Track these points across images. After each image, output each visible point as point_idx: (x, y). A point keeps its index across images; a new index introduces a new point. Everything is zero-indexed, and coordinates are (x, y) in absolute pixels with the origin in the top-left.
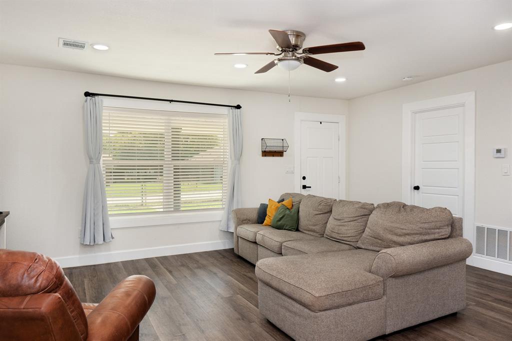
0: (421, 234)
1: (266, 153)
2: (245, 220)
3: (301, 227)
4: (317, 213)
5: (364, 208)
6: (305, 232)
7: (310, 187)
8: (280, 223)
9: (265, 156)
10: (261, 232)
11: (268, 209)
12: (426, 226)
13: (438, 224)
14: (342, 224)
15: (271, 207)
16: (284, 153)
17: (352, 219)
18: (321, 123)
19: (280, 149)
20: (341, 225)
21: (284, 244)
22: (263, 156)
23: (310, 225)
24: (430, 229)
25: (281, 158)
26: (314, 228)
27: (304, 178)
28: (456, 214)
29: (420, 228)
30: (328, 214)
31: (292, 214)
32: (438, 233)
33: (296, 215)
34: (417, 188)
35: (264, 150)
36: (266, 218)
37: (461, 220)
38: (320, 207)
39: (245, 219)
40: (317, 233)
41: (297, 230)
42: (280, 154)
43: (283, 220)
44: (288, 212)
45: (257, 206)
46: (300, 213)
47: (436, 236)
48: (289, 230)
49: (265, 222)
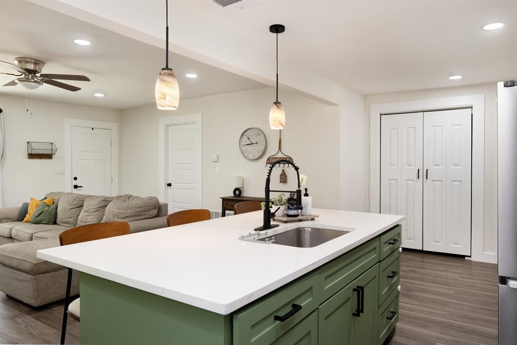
0: (136, 216)
1: (32, 156)
2: (5, 219)
3: (58, 221)
4: (72, 207)
5: (106, 201)
6: (61, 224)
7: (82, 187)
8: (38, 218)
9: (32, 158)
10: (16, 228)
11: (29, 208)
12: (139, 209)
13: (147, 208)
14: (89, 214)
15: (32, 206)
16: (53, 155)
17: (95, 210)
18: (93, 129)
19: (49, 152)
20: (88, 216)
21: (35, 235)
22: (29, 158)
23: (65, 218)
24: (141, 212)
25: (50, 160)
26: (69, 220)
27: (75, 179)
28: (162, 201)
29: (136, 211)
30: (81, 208)
31: (50, 210)
32: (147, 214)
33: (54, 210)
34: (169, 185)
35: (29, 152)
36: (27, 216)
37: (166, 205)
38: (75, 202)
39: (5, 217)
40: (71, 224)
41: (55, 223)
42: (49, 156)
43: (41, 216)
44: (46, 208)
45: (19, 205)
46: (58, 209)
47: (146, 216)
48: (47, 224)
49: (25, 219)
